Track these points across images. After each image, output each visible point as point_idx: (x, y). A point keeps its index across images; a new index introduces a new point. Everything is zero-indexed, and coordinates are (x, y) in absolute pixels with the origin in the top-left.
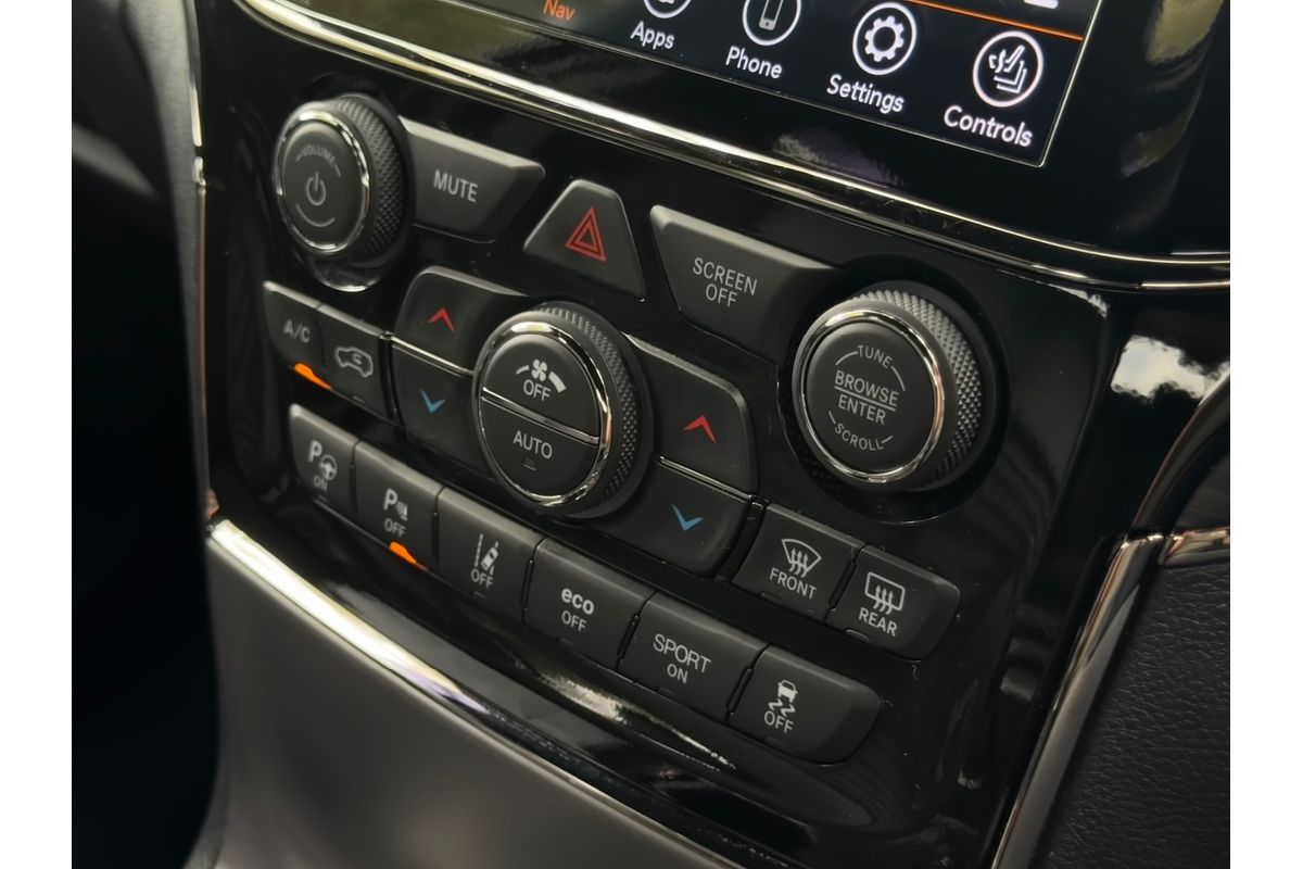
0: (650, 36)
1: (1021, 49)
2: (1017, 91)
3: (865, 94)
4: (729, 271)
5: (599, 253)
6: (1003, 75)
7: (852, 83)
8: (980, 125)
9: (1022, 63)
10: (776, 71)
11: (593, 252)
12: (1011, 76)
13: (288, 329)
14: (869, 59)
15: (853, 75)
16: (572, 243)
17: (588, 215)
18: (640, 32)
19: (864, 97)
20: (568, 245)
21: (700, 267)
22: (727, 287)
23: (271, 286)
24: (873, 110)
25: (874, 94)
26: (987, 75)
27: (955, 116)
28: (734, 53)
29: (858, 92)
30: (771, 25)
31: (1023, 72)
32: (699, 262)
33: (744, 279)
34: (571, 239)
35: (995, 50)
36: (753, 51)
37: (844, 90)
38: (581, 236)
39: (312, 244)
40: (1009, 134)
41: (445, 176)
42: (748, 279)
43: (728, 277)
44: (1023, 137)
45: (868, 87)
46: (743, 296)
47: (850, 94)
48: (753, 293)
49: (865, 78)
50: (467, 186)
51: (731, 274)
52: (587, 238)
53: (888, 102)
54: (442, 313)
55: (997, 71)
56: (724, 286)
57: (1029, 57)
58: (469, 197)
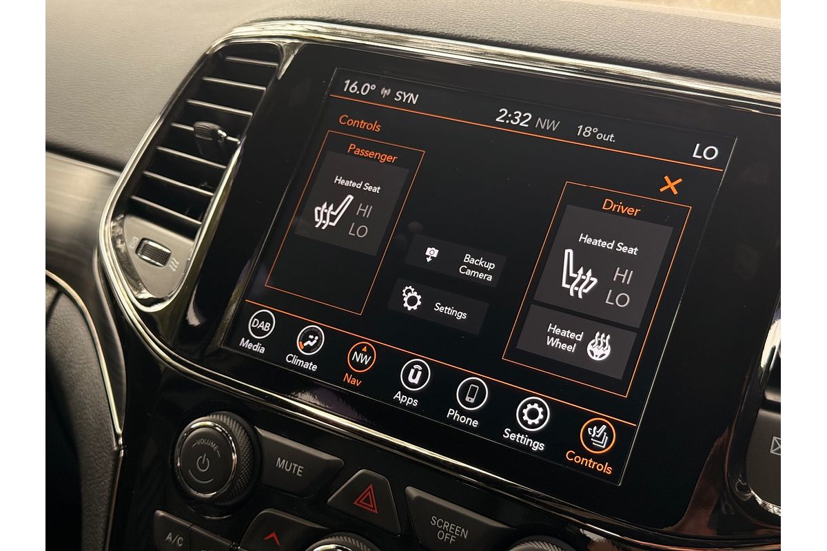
0: (404, 399)
1: (604, 427)
2: (604, 447)
3: (524, 440)
4: (452, 525)
5: (374, 509)
6: (595, 438)
7: (517, 434)
8: (585, 461)
9: (605, 433)
10: (475, 423)
11: (371, 508)
12: (600, 439)
13: (169, 537)
14: (525, 423)
15: (517, 430)
16: (358, 502)
17: (368, 488)
18: (398, 395)
19: (523, 441)
20: (355, 503)
21: (435, 521)
22: (450, 533)
23: (161, 513)
24: (528, 448)
25: (528, 440)
26: (587, 438)
27: (571, 456)
28: (452, 412)
29: (520, 439)
30: (472, 400)
31: (606, 438)
32: (434, 519)
33: (461, 530)
34: (358, 499)
35: (591, 425)
36: (462, 412)
37: (512, 436)
38: (363, 499)
39: (195, 493)
40: (600, 467)
41: (284, 461)
42: (463, 530)
43: (451, 528)
44: (607, 469)
45: (525, 436)
46: (459, 539)
47: (516, 439)
48: (465, 537)
49: (523, 432)
50: (297, 468)
51: (453, 527)
52: (367, 500)
53: (536, 445)
54: (273, 535)
55: (593, 436)
56: (448, 532)
57: (608, 430)
58: (298, 474)
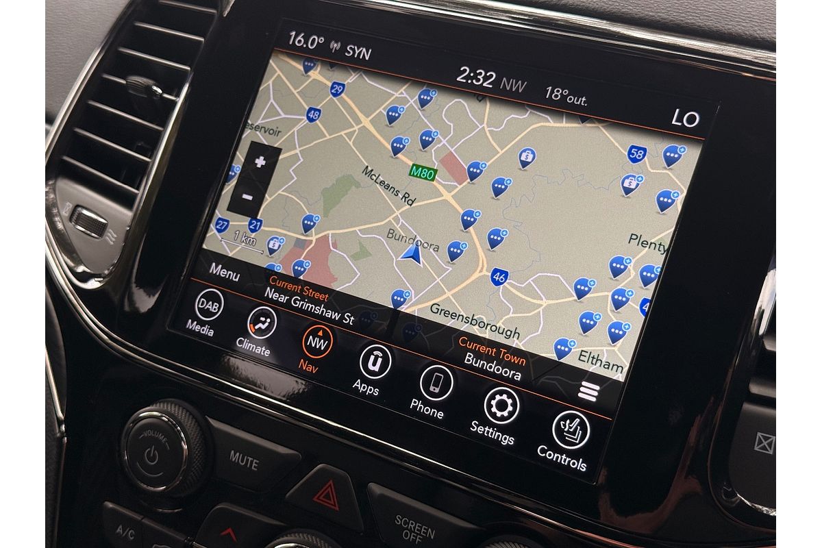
0: (364, 388)
1: (578, 420)
2: (577, 442)
3: (492, 433)
4: (418, 524)
5: (335, 505)
6: (568, 432)
7: (485, 427)
8: (558, 457)
9: (579, 427)
10: (440, 415)
11: (332, 505)
12: (574, 433)
13: (119, 530)
14: (494, 415)
15: (484, 422)
16: (318, 498)
17: (329, 484)
18: (358, 384)
19: (492, 435)
20: (315, 499)
21: (399, 520)
22: (415, 533)
23: (110, 505)
24: (497, 442)
25: (497, 434)
26: (560, 431)
27: (543, 451)
28: (415, 402)
29: (488, 432)
30: (437, 390)
31: (579, 433)
32: (399, 518)
33: (427, 530)
34: (318, 495)
35: (564, 418)
36: (426, 403)
37: (480, 429)
38: (323, 495)
39: (145, 486)
40: (574, 464)
41: (238, 454)
42: (430, 530)
43: (417, 527)
44: (582, 466)
45: (493, 430)
46: (426, 539)
47: (484, 432)
48: (432, 538)
49: (492, 425)
50: (252, 462)
52: (327, 496)
53: (505, 439)
54: (230, 530)
55: (566, 430)
56: (414, 532)
57: (582, 424)
58: (253, 468)
